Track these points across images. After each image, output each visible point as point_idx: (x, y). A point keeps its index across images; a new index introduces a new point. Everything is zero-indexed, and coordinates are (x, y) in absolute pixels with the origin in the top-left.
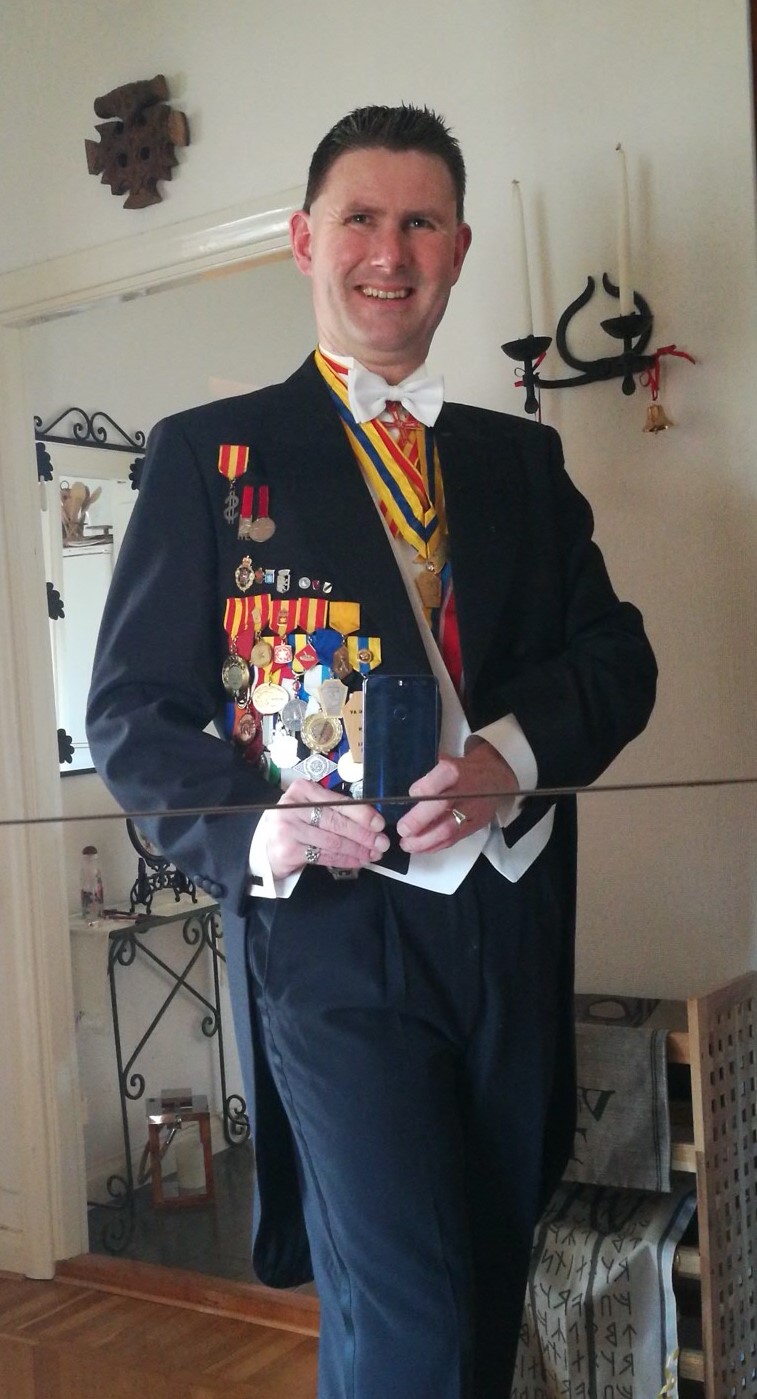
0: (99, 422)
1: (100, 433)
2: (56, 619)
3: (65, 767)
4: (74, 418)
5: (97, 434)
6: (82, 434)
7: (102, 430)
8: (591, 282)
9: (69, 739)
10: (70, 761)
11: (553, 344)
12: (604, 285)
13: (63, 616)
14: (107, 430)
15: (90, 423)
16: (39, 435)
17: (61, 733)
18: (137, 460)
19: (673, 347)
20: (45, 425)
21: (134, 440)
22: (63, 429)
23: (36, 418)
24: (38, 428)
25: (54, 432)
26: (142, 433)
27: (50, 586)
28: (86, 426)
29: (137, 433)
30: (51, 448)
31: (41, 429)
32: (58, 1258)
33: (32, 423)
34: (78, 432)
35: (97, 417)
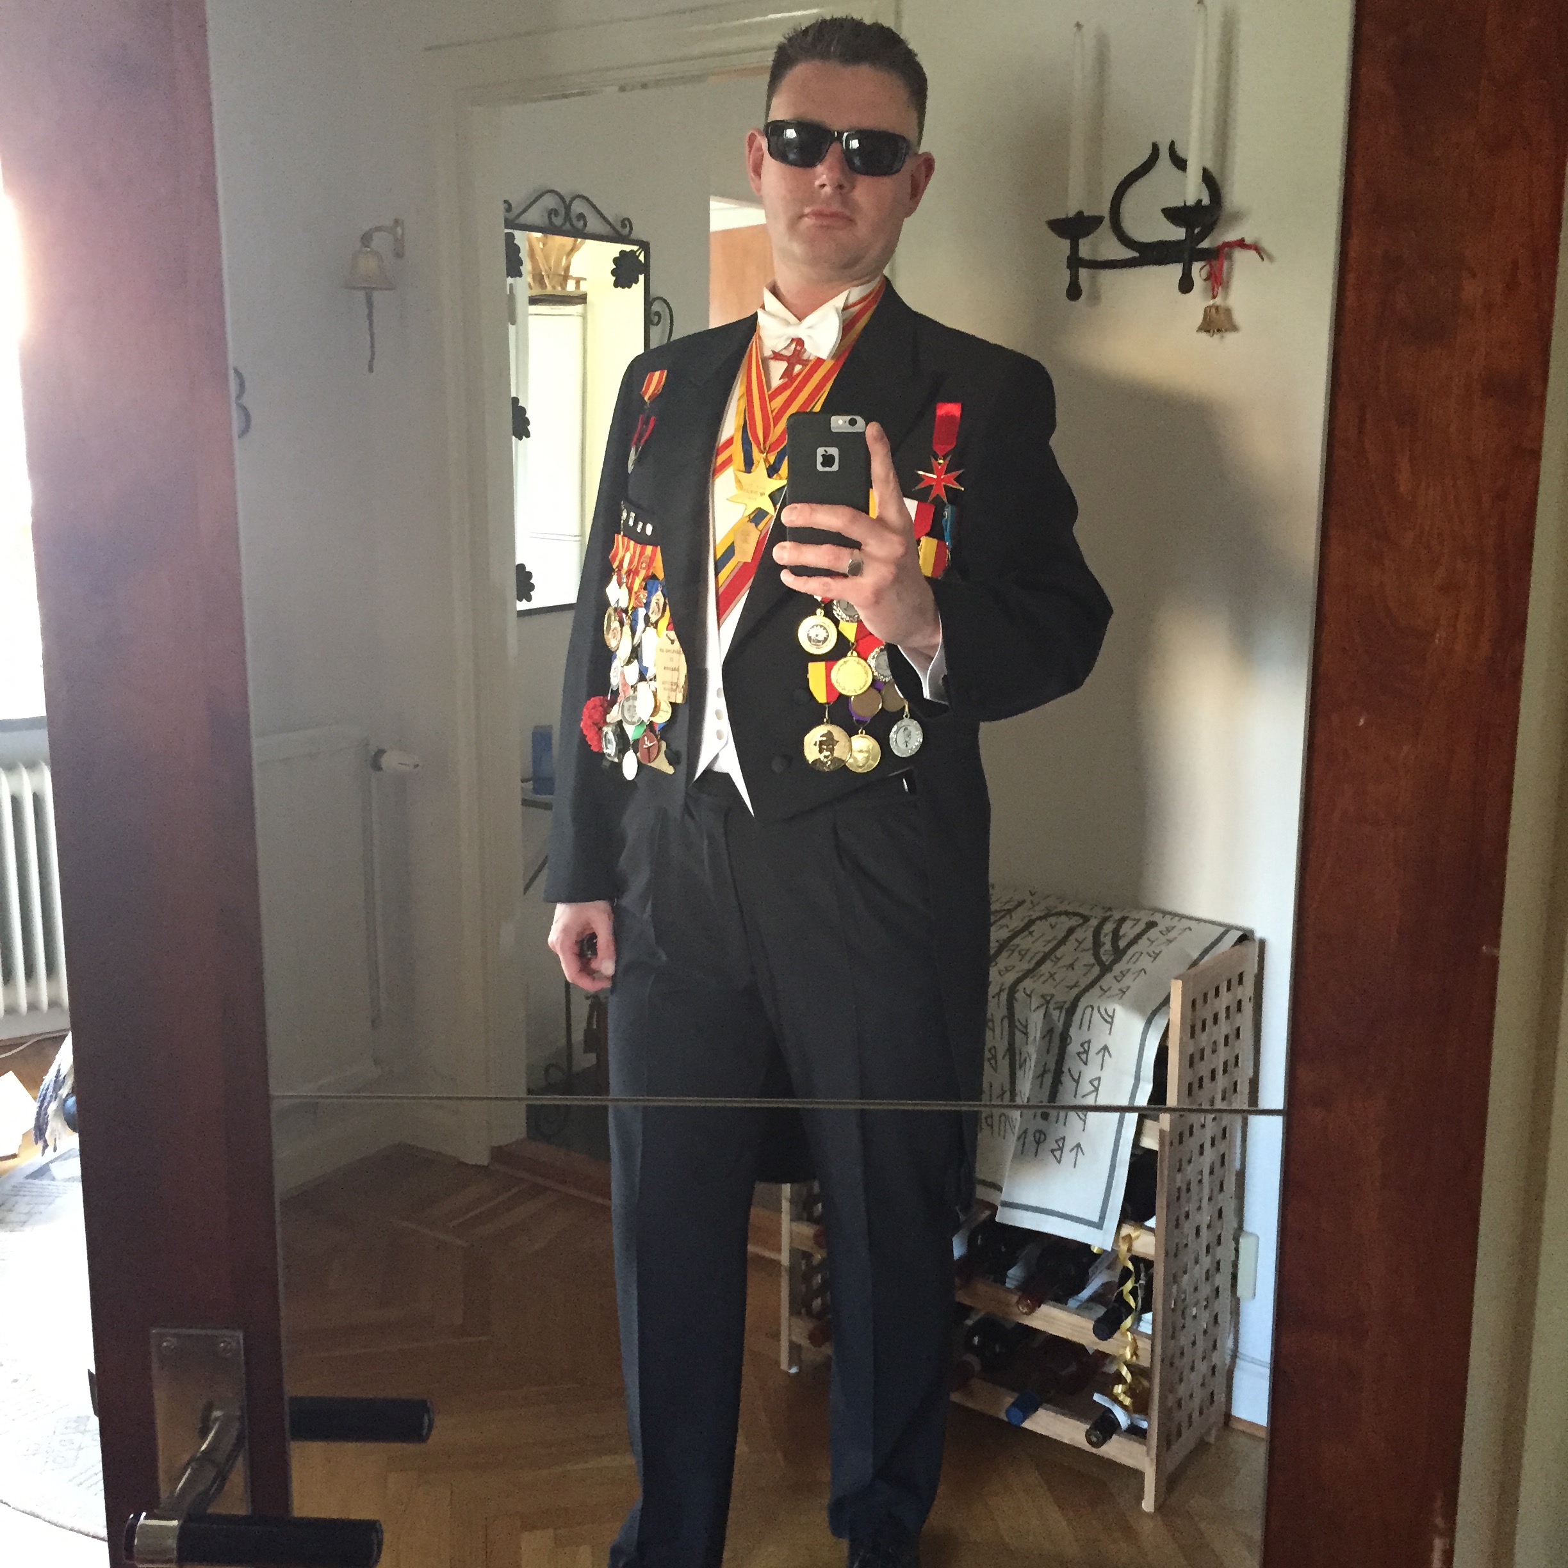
0: (578, 207)
1: (579, 220)
2: (521, 439)
3: (522, 605)
4: (549, 202)
5: (575, 222)
6: (558, 221)
7: (581, 216)
8: (1155, 148)
9: (529, 575)
10: (529, 599)
11: (1107, 222)
12: (1170, 155)
13: (528, 436)
14: (588, 219)
15: (568, 208)
16: (510, 224)
17: (521, 567)
18: (622, 253)
19: (1242, 240)
20: (516, 211)
21: (619, 228)
22: (534, 215)
23: (505, 202)
24: (508, 215)
25: (524, 219)
26: (629, 220)
27: (515, 400)
28: (562, 211)
29: (624, 220)
30: (520, 237)
31: (511, 216)
32: (494, 1144)
33: (502, 207)
34: (554, 219)
35: (577, 200)
